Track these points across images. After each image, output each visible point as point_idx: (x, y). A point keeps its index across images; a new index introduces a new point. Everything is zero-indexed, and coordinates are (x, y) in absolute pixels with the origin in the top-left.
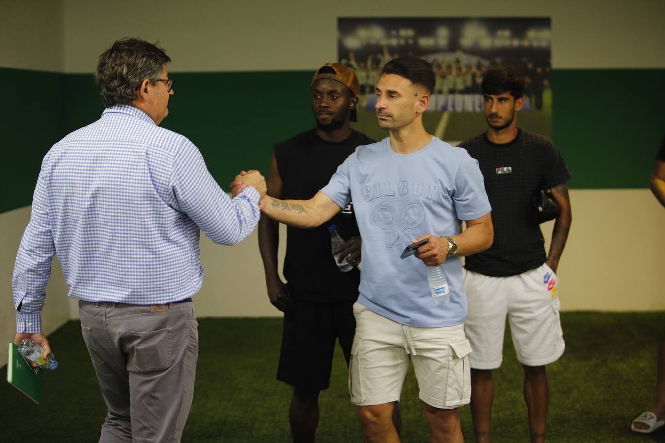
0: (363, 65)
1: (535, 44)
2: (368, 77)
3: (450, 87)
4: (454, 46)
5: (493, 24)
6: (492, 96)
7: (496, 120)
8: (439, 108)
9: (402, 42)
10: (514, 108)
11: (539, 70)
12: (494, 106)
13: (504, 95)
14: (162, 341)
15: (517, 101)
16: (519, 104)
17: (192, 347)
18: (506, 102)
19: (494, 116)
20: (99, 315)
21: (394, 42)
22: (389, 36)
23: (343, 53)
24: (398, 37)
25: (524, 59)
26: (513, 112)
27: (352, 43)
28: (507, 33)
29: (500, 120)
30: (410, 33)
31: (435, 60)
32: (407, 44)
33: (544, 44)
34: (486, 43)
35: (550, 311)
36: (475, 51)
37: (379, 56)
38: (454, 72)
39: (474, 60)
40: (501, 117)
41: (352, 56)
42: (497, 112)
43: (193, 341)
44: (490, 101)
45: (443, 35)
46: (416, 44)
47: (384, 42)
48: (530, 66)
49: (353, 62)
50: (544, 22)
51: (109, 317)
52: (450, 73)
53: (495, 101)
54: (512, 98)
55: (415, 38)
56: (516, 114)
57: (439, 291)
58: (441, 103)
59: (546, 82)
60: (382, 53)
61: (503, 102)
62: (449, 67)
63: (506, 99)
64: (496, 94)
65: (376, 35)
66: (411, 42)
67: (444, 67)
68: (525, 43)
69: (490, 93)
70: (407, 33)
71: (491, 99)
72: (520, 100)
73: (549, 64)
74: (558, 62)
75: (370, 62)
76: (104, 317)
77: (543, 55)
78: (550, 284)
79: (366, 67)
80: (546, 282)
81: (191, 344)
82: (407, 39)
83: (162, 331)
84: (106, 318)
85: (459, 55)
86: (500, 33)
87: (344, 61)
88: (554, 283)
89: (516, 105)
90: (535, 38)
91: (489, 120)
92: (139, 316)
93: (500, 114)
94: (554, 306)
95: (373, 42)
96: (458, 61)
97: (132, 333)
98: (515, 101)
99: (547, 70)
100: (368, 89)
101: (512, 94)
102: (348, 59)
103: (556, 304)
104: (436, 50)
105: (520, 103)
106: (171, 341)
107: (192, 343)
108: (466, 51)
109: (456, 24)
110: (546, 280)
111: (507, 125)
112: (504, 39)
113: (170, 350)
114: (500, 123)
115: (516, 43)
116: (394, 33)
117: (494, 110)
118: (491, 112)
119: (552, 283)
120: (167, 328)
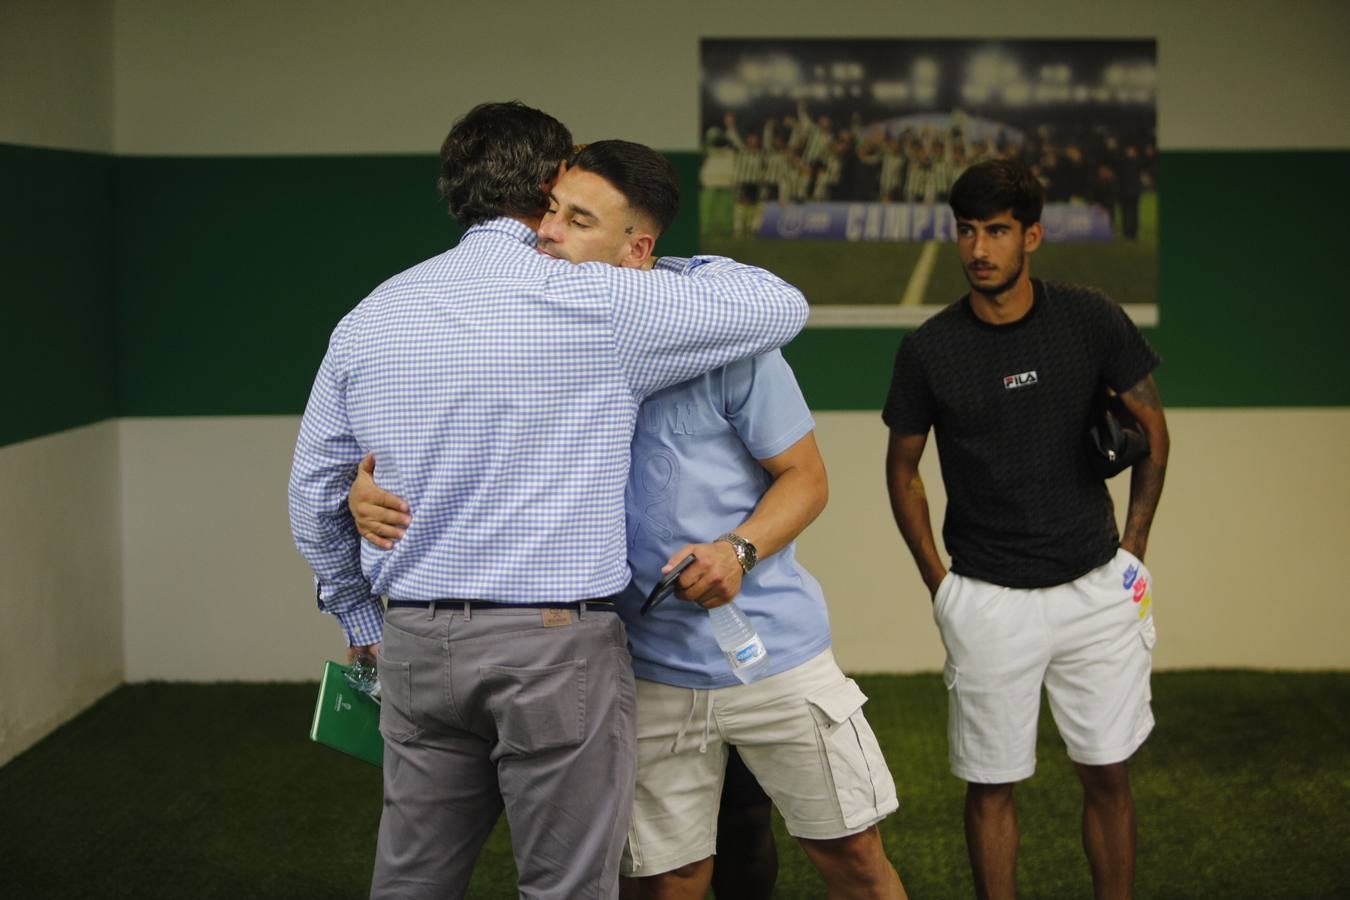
0: (753, 140)
1: (1123, 96)
2: (764, 166)
3: (939, 187)
4: (948, 100)
5: (1034, 53)
6: (975, 223)
7: (984, 273)
8: (917, 233)
9: (838, 91)
10: (1022, 245)
11: (1131, 152)
12: (980, 244)
13: (1000, 220)
14: (565, 687)
15: (1029, 231)
16: (1032, 237)
17: (625, 700)
18: (1004, 233)
19: (980, 265)
20: (433, 634)
21: (820, 92)
22: (809, 78)
23: (712, 115)
24: (829, 80)
25: (1100, 129)
26: (1021, 255)
27: (731, 93)
28: (1062, 73)
29: (995, 274)
30: (855, 71)
31: (908, 131)
32: (848, 96)
33: (1142, 96)
34: (1018, 93)
35: (1138, 643)
36: (993, 111)
37: (788, 121)
38: (948, 156)
39: (992, 130)
40: (995, 268)
41: (729, 120)
42: (985, 257)
43: (626, 689)
44: (970, 233)
45: (925, 77)
46: (867, 95)
47: (799, 92)
48: (1112, 143)
49: (732, 135)
50: (1143, 50)
51: (453, 640)
52: (941, 158)
53: (982, 233)
54: (1017, 225)
55: (866, 83)
56: (1027, 260)
57: (746, 655)
58: (921, 223)
59: (1145, 179)
60: (795, 116)
61: (999, 234)
62: (939, 146)
63: (1004, 228)
64: (982, 217)
65: (782, 76)
66: (856, 91)
67: (927, 145)
68: (1102, 95)
69: (970, 217)
70: (849, 72)
71: (973, 229)
72: (1035, 229)
73: (1153, 140)
74: (1172, 135)
75: (768, 134)
76: (444, 639)
77: (1140, 121)
78: (1137, 589)
79: (759, 146)
80: (1127, 587)
81: (623, 696)
82: (847, 84)
83: (563, 667)
84: (449, 641)
85: (960, 119)
86: (1047, 72)
87: (713, 133)
88: (1144, 586)
89: (1027, 241)
90: (1122, 82)
91: (971, 274)
92: (519, 637)
93: (993, 260)
94: (1145, 635)
95: (776, 91)
96: (956, 133)
97: (504, 670)
98: (1023, 231)
99: (1149, 151)
100: (764, 192)
101: (1016, 217)
102: (723, 127)
103: (1149, 631)
104: (909, 109)
105: (1034, 235)
106: (582, 687)
107: (625, 692)
108: (973, 111)
109: (952, 52)
110: (1128, 582)
111: (1009, 284)
112: (1056, 85)
113: (581, 705)
114: (995, 279)
115: (1082, 94)
116: (819, 71)
117: (979, 253)
118: (973, 257)
119: (1141, 586)
120: (576, 661)
